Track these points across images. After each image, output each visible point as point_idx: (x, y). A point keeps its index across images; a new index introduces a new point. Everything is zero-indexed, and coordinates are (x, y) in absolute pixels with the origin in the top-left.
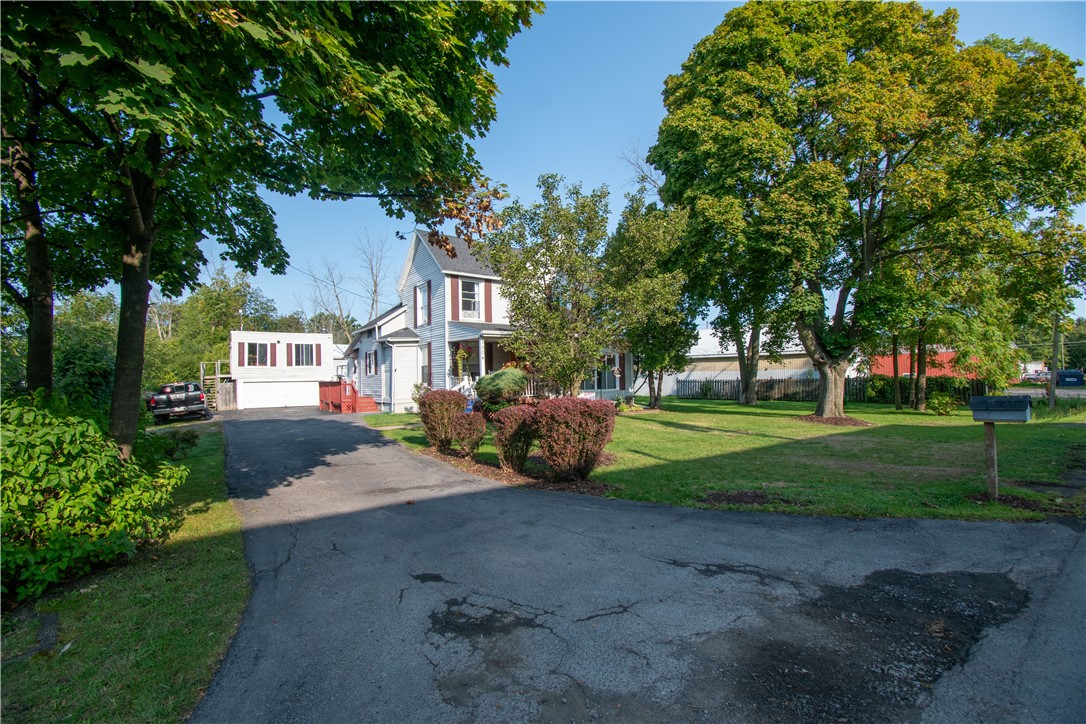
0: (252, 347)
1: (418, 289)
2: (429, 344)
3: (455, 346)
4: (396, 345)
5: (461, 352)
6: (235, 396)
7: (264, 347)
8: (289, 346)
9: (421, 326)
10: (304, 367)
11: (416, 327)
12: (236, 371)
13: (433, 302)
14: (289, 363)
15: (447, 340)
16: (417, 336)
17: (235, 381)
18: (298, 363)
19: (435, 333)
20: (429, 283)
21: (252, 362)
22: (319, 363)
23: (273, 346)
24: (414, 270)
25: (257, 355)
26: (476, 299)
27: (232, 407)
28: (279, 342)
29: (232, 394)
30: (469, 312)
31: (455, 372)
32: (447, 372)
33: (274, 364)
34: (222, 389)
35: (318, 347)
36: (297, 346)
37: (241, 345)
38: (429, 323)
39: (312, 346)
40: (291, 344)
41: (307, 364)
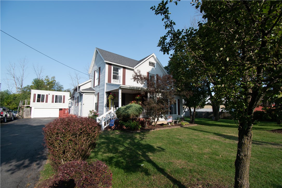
0: (39, 96)
1: (96, 72)
2: (98, 93)
3: (108, 93)
4: (84, 94)
5: (111, 96)
6: (31, 113)
7: (43, 96)
8: (53, 96)
9: (96, 86)
10: (58, 103)
11: (94, 87)
12: (32, 104)
13: (101, 76)
14: (53, 102)
15: (105, 91)
16: (94, 90)
17: (31, 108)
18: (56, 102)
19: (101, 88)
20: (100, 68)
21: (38, 101)
22: (64, 102)
23: (47, 96)
24: (95, 64)
25: (40, 98)
26: (119, 75)
27: (29, 117)
28: (49, 94)
29: (29, 112)
30: (116, 80)
31: (108, 105)
32: (105, 105)
33: (47, 102)
34: (26, 110)
35: (64, 96)
36: (56, 96)
37: (35, 95)
38: (99, 85)
39: (62, 96)
40: (54, 95)
41: (59, 102)
